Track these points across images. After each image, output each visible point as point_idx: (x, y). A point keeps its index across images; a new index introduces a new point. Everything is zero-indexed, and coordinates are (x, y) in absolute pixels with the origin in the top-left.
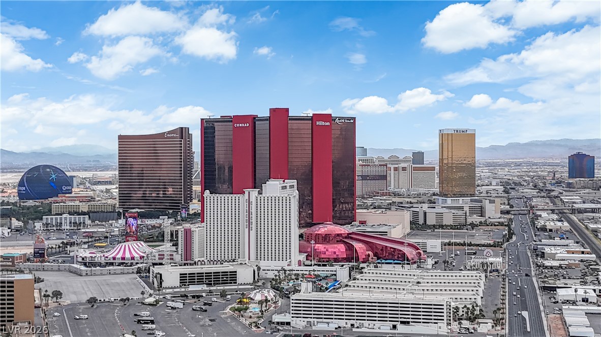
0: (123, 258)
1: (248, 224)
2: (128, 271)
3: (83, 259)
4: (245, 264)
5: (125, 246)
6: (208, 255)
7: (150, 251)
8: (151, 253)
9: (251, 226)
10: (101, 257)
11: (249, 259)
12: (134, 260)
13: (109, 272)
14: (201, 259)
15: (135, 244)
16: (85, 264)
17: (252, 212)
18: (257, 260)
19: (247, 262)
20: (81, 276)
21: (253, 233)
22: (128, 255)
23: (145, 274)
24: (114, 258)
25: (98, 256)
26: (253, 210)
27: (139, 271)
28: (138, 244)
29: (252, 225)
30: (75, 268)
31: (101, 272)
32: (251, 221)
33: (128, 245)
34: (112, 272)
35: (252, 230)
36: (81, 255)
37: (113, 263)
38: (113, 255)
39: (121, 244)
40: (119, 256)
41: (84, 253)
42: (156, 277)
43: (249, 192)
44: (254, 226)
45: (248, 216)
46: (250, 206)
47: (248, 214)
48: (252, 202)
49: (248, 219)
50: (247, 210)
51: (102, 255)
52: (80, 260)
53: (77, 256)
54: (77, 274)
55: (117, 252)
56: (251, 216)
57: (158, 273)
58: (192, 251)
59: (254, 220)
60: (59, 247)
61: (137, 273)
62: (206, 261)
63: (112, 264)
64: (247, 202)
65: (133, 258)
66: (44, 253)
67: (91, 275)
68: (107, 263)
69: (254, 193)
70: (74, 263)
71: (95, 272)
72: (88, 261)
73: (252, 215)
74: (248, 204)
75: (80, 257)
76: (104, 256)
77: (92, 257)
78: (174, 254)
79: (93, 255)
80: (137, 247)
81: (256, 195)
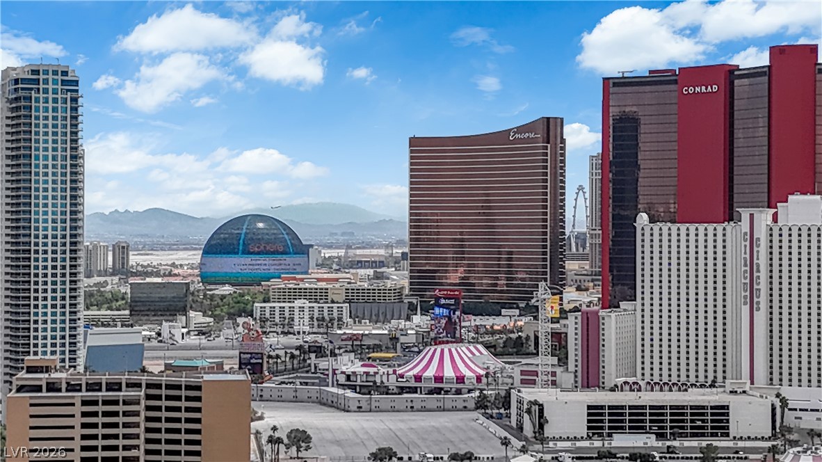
0: (439, 379)
1: (748, 293)
2: (454, 404)
3: (348, 378)
4: (744, 392)
5: (442, 351)
6: (648, 372)
7: (499, 366)
8: (502, 370)
9: (755, 300)
10: (388, 374)
11: (752, 383)
12: (464, 383)
13: (409, 405)
14: (631, 380)
15: (464, 349)
16: (353, 388)
17: (758, 265)
18: (771, 384)
19: (747, 388)
20: (348, 411)
21: (761, 317)
22: (449, 372)
23: (496, 411)
24: (418, 378)
25: (381, 372)
26: (762, 261)
27: (481, 404)
28: (472, 348)
29: (758, 297)
30: (333, 394)
31: (393, 404)
32: (755, 287)
33: (450, 351)
34: (417, 405)
35: (758, 309)
36: (344, 369)
37: (416, 388)
38: (415, 371)
39: (433, 348)
40: (430, 373)
41: (349, 364)
42: (529, 412)
43: (752, 216)
44: (763, 300)
45: (748, 275)
46: (755, 249)
47: (748, 268)
48: (758, 239)
49: (748, 281)
50: (745, 259)
51: (391, 371)
52: (342, 380)
53: (334, 371)
54: (338, 408)
55: (426, 366)
56: (755, 274)
57: (535, 403)
58: (601, 364)
59: (763, 285)
60: (293, 356)
61: (477, 408)
62: (642, 384)
63: (414, 390)
64: (745, 240)
65: (461, 379)
66: (261, 364)
67: (370, 411)
68: (402, 388)
69: (764, 218)
70: (328, 386)
71: (377, 404)
72: (359, 383)
73: (758, 271)
74: (748, 243)
75: (343, 373)
76: (395, 372)
77: (367, 374)
78: (559, 370)
79: (372, 370)
80: (470, 355)
81: (769, 223)
